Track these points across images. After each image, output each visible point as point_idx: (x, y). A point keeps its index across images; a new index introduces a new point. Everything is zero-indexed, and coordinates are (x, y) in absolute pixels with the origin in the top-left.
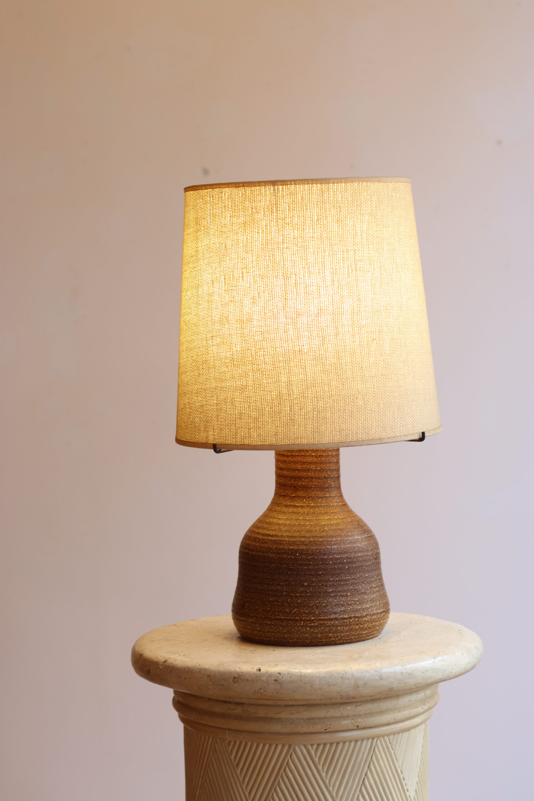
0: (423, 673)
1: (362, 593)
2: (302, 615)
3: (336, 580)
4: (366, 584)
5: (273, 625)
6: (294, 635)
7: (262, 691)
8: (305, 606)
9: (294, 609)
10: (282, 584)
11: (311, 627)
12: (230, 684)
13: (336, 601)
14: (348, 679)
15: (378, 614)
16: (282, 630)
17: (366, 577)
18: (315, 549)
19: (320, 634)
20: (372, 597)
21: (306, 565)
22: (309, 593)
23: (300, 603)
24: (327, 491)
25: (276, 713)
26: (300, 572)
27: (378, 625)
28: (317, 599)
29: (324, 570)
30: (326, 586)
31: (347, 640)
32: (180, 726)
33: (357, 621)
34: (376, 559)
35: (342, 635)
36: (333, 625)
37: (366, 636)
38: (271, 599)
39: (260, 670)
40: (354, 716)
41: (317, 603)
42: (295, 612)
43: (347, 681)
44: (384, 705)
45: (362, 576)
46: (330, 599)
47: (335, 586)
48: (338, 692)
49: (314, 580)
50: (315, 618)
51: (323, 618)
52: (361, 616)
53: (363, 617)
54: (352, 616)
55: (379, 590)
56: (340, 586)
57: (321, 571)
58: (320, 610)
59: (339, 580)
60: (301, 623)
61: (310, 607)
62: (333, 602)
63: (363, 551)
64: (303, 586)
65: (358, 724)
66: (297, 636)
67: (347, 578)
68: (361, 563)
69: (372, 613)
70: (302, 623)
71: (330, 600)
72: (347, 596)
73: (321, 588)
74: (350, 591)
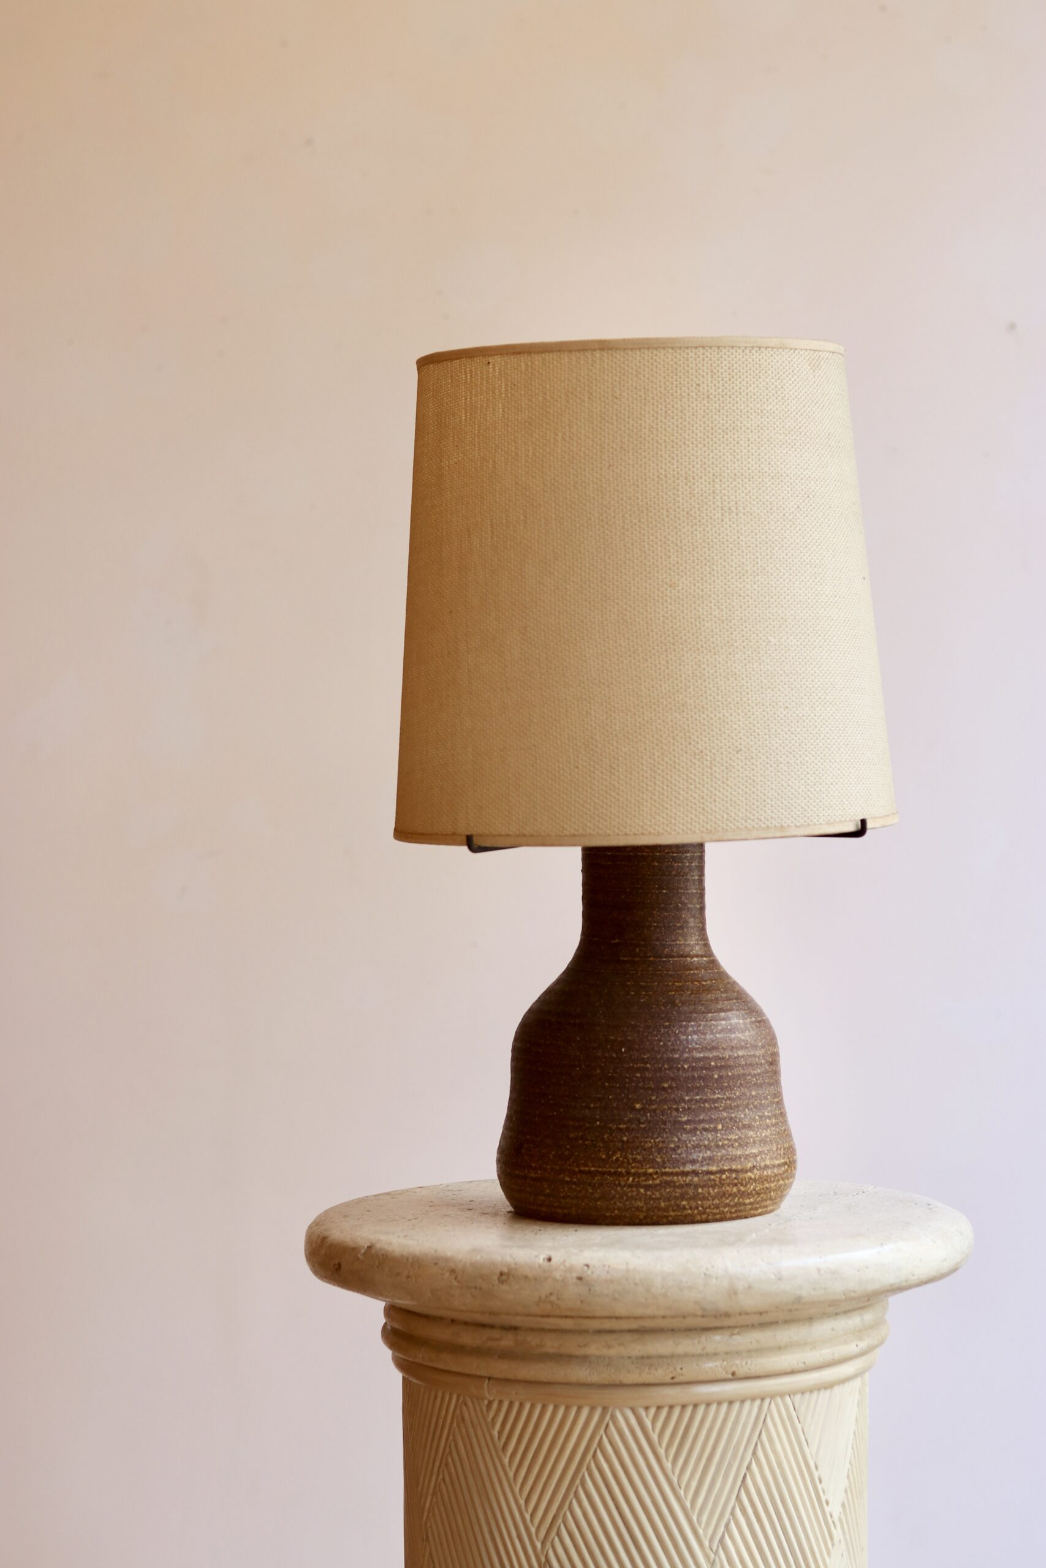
0: (858, 1271)
1: (744, 1126)
2: (631, 1164)
3: (696, 1100)
4: (751, 1109)
5: (575, 1183)
6: (615, 1203)
7: (553, 1298)
8: (637, 1148)
9: (614, 1153)
10: (592, 1105)
11: (647, 1187)
12: (493, 1286)
13: (694, 1138)
14: (717, 1278)
15: (774, 1166)
16: (592, 1194)
17: (753, 1096)
19: (664, 1201)
20: (763, 1135)
21: (638, 1070)
22: (643, 1123)
23: (628, 1141)
24: (681, 935)
25: (578, 1346)
26: (628, 1083)
27: (775, 1188)
28: (659, 1135)
29: (673, 1079)
30: (677, 1110)
31: (715, 1214)
32: (397, 1377)
33: (735, 1178)
34: (771, 1064)
35: (707, 1203)
36: (689, 1185)
37: (751, 1209)
38: (571, 1135)
39: (549, 1260)
40: (727, 1353)
41: (659, 1142)
42: (617, 1160)
43: (714, 1281)
44: (783, 1335)
45: (744, 1094)
46: (684, 1135)
47: (694, 1111)
48: (697, 1303)
49: (654, 1098)
50: (655, 1170)
51: (670, 1170)
52: (742, 1170)
53: (747, 1171)
54: (725, 1168)
55: (777, 1124)
56: (704, 1111)
57: (667, 1081)
58: (664, 1156)
59: (701, 1099)
60: (628, 1179)
61: (645, 1149)
62: (690, 1141)
63: (747, 1048)
64: (633, 1109)
65: (734, 1369)
66: (621, 1205)
67: (716, 1096)
68: (743, 1069)
69: (763, 1164)
70: (631, 1179)
71: (684, 1137)
72: (715, 1130)
73: (667, 1115)
74: (721, 1120)
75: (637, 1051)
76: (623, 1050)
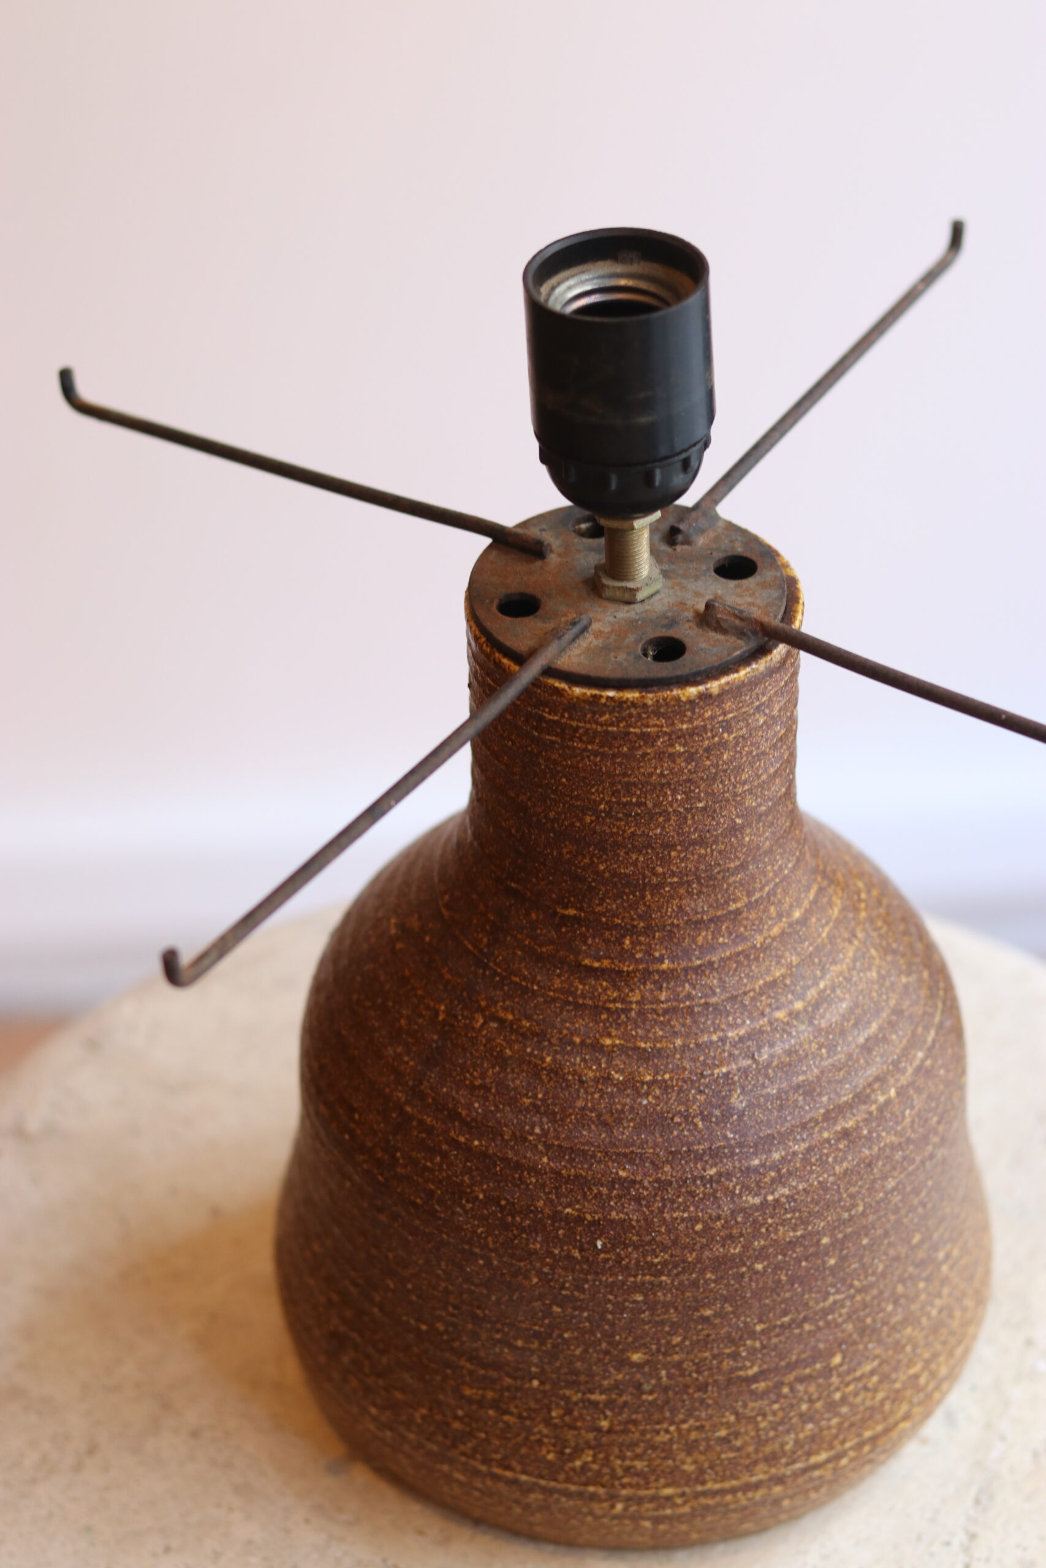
1: (893, 1327)
2: (620, 1478)
3: (782, 1326)
4: (910, 1277)
8: (633, 1445)
9: (577, 1452)
10: (520, 1343)
13: (775, 1406)
18: (683, 1220)
21: (638, 1288)
22: (651, 1392)
23: (610, 1431)
26: (611, 1313)
28: (690, 1414)
29: (726, 1298)
30: (735, 1356)
38: (467, 1392)
41: (689, 1430)
42: (585, 1467)
45: (896, 1257)
46: (751, 1405)
47: (775, 1348)
49: (677, 1340)
50: (679, 1491)
56: (799, 1342)
57: (710, 1304)
58: (702, 1458)
59: (793, 1321)
60: (612, 1505)
61: (654, 1448)
62: (764, 1414)
64: (625, 1363)
67: (831, 1299)
70: (619, 1506)
71: (751, 1409)
72: (826, 1372)
73: (710, 1369)
74: (840, 1345)
75: (636, 1248)
76: (599, 1244)
